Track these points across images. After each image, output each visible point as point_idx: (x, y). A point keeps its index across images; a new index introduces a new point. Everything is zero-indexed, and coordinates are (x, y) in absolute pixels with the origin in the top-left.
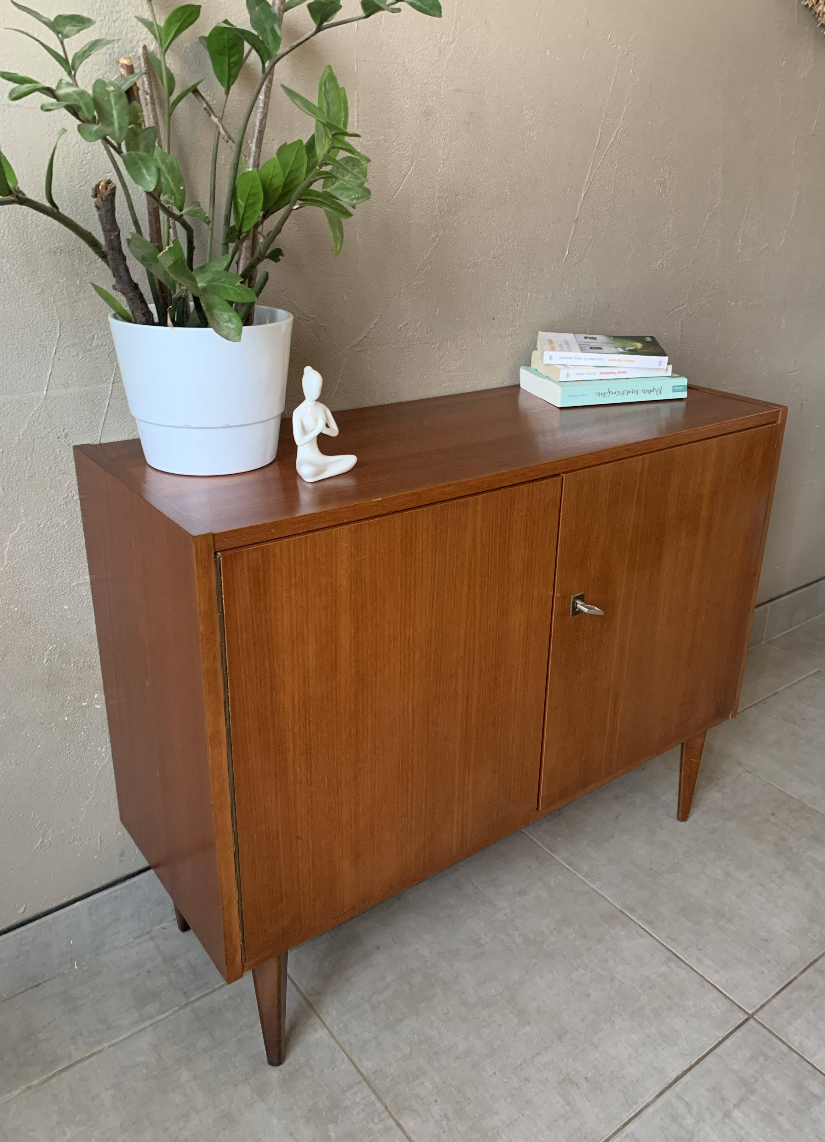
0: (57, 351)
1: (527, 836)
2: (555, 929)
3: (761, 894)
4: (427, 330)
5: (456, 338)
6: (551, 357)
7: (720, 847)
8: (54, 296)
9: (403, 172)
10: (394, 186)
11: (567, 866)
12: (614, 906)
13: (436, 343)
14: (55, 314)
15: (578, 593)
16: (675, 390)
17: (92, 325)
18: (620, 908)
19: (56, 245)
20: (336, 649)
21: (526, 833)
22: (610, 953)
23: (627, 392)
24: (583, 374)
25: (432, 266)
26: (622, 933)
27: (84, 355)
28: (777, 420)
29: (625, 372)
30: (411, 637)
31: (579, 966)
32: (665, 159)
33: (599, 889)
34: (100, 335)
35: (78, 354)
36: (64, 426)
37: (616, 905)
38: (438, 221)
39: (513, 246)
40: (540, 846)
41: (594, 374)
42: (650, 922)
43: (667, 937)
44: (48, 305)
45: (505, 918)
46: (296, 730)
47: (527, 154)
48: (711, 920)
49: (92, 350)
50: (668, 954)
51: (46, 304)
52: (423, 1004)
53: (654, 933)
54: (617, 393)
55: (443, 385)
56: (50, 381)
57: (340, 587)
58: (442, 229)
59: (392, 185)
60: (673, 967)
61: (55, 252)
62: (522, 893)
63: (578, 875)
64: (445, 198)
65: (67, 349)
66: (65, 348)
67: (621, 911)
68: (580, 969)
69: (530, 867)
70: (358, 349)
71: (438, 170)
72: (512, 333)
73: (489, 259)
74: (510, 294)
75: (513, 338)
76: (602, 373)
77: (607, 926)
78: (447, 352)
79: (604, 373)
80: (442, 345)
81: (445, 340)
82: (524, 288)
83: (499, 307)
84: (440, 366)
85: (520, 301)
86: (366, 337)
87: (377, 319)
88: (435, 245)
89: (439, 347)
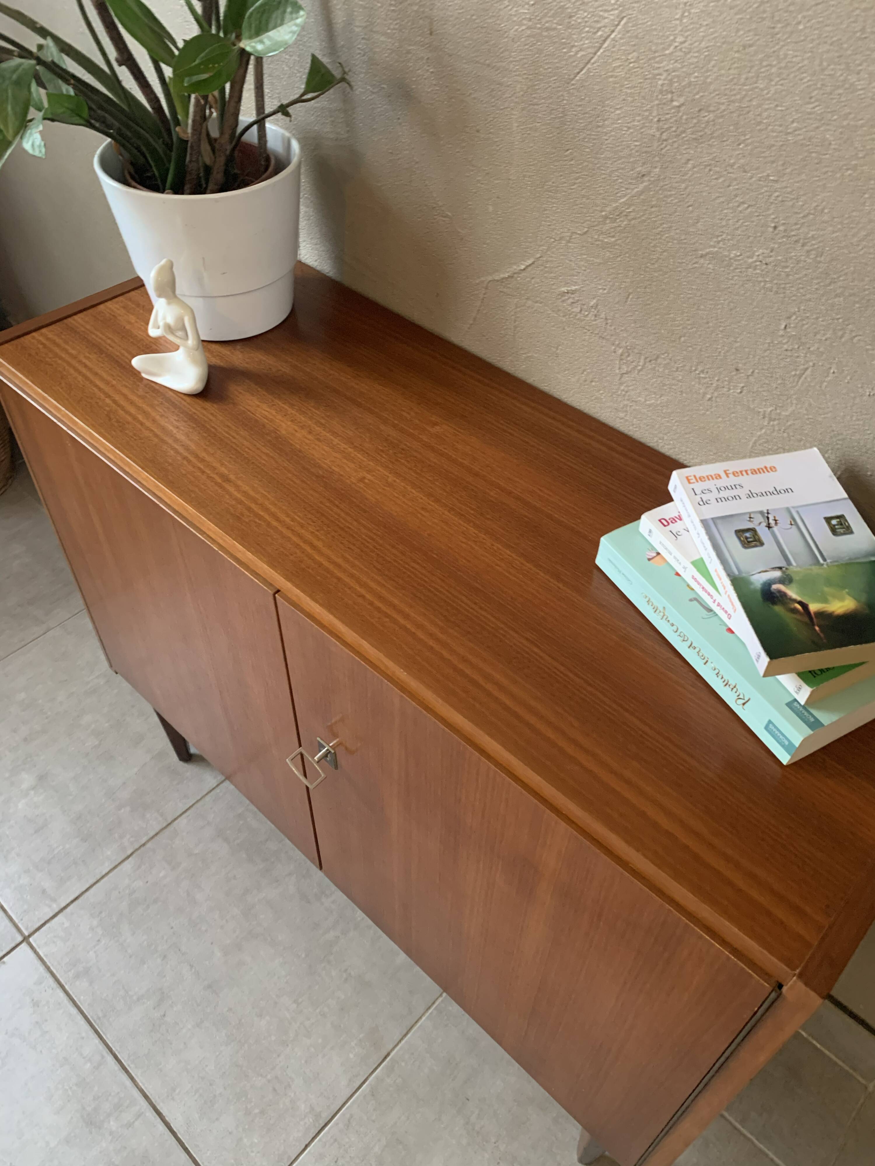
2: (350, 974)
4: (607, 319)
9: (600, 30)
10: (577, 53)
13: (618, 346)
16: (771, 730)
22: (320, 1041)
23: (689, 643)
26: (351, 1056)
31: (299, 1004)
33: (421, 1026)
42: (373, 1093)
43: (351, 1116)
50: (326, 1116)
52: (244, 856)
54: (675, 628)
60: (306, 1120)
68: (295, 1006)
70: (501, 288)
72: (773, 417)
73: (750, 260)
74: (785, 347)
75: (773, 426)
76: (695, 580)
77: (361, 1036)
78: (636, 372)
79: (699, 583)
80: (629, 356)
81: (636, 351)
82: (822, 353)
83: (754, 356)
84: (621, 384)
85: (808, 372)
86: (514, 276)
87: (531, 261)
88: (641, 187)
89: (622, 354)
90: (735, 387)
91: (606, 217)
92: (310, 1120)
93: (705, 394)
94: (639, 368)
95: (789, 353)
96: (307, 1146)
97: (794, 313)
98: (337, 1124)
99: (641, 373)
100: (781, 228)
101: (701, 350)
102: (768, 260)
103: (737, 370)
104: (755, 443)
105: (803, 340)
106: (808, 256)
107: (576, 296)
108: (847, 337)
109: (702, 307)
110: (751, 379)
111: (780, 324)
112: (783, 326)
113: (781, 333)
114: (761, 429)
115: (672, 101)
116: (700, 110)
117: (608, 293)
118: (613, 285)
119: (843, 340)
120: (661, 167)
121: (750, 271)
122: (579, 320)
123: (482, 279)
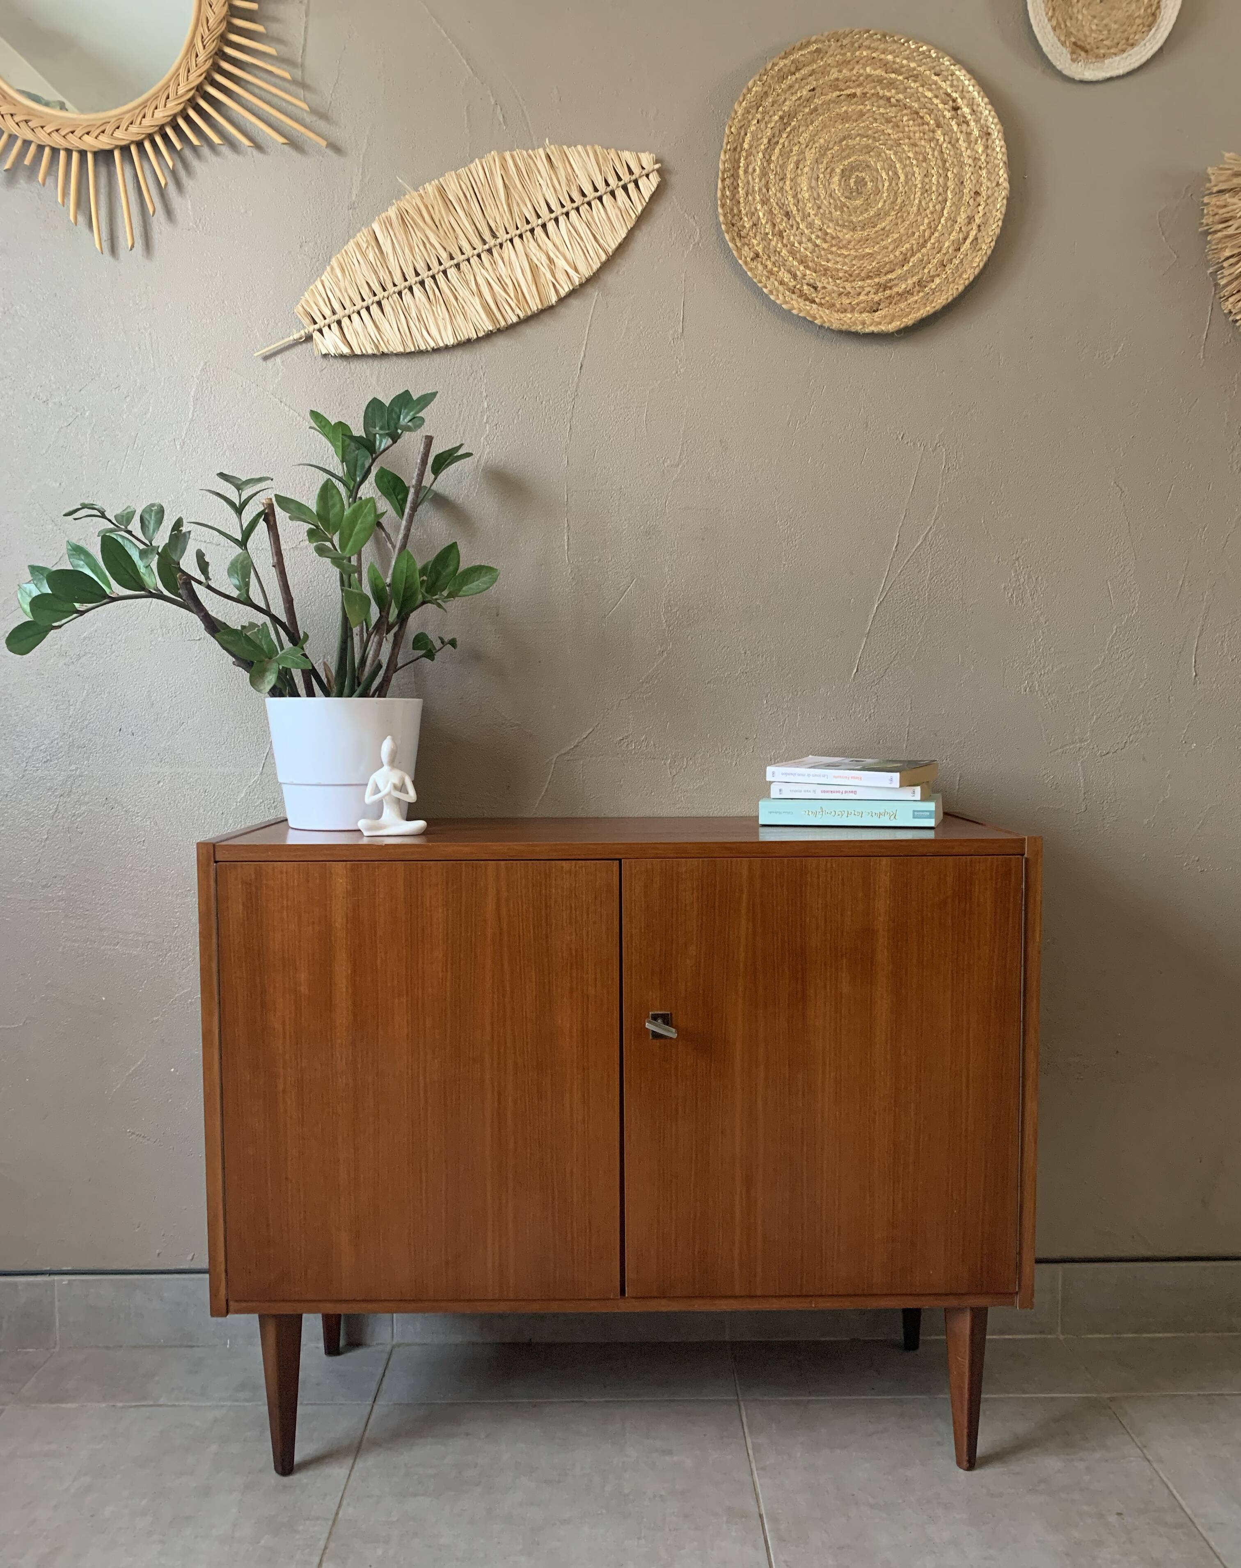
1: (739, 1408)
2: (661, 1496)
4: (654, 745)
5: (694, 756)
6: (773, 773)
9: (620, 589)
10: (610, 601)
11: (750, 1450)
13: (666, 759)
16: (916, 815)
21: (742, 1405)
23: (846, 813)
24: (800, 791)
25: (659, 679)
28: (1023, 852)
29: (855, 792)
31: (644, 1538)
32: (1017, 560)
33: (761, 1484)
37: (762, 1507)
38: (666, 634)
39: (771, 660)
40: (742, 1423)
41: (814, 791)
45: (620, 1465)
46: (287, 1056)
52: (452, 1493)
54: (833, 813)
55: (678, 806)
57: (335, 922)
58: (670, 642)
59: (607, 600)
62: (667, 1452)
63: (752, 1462)
64: (673, 613)
67: (761, 1515)
68: (642, 1540)
70: (568, 757)
71: (663, 586)
72: (776, 756)
73: (737, 675)
74: (772, 712)
76: (825, 792)
77: (724, 1520)
78: (682, 771)
79: (828, 792)
80: (675, 762)
81: (679, 757)
83: (756, 726)
84: (673, 784)
85: (787, 722)
86: (577, 746)
87: (591, 730)
88: (662, 659)
89: (670, 763)
90: (749, 749)
91: (643, 683)
93: (733, 764)
94: (684, 766)
95: (773, 715)
97: (770, 692)
99: (686, 770)
100: (748, 652)
101: (722, 737)
102: (746, 671)
103: (749, 739)
105: (780, 704)
107: (629, 739)
108: (799, 693)
109: (717, 711)
110: (757, 740)
112: (767, 702)
113: (767, 706)
115: (671, 609)
116: (688, 610)
117: (653, 728)
118: (656, 721)
120: (673, 644)
121: (738, 680)
122: (635, 753)
123: (551, 758)
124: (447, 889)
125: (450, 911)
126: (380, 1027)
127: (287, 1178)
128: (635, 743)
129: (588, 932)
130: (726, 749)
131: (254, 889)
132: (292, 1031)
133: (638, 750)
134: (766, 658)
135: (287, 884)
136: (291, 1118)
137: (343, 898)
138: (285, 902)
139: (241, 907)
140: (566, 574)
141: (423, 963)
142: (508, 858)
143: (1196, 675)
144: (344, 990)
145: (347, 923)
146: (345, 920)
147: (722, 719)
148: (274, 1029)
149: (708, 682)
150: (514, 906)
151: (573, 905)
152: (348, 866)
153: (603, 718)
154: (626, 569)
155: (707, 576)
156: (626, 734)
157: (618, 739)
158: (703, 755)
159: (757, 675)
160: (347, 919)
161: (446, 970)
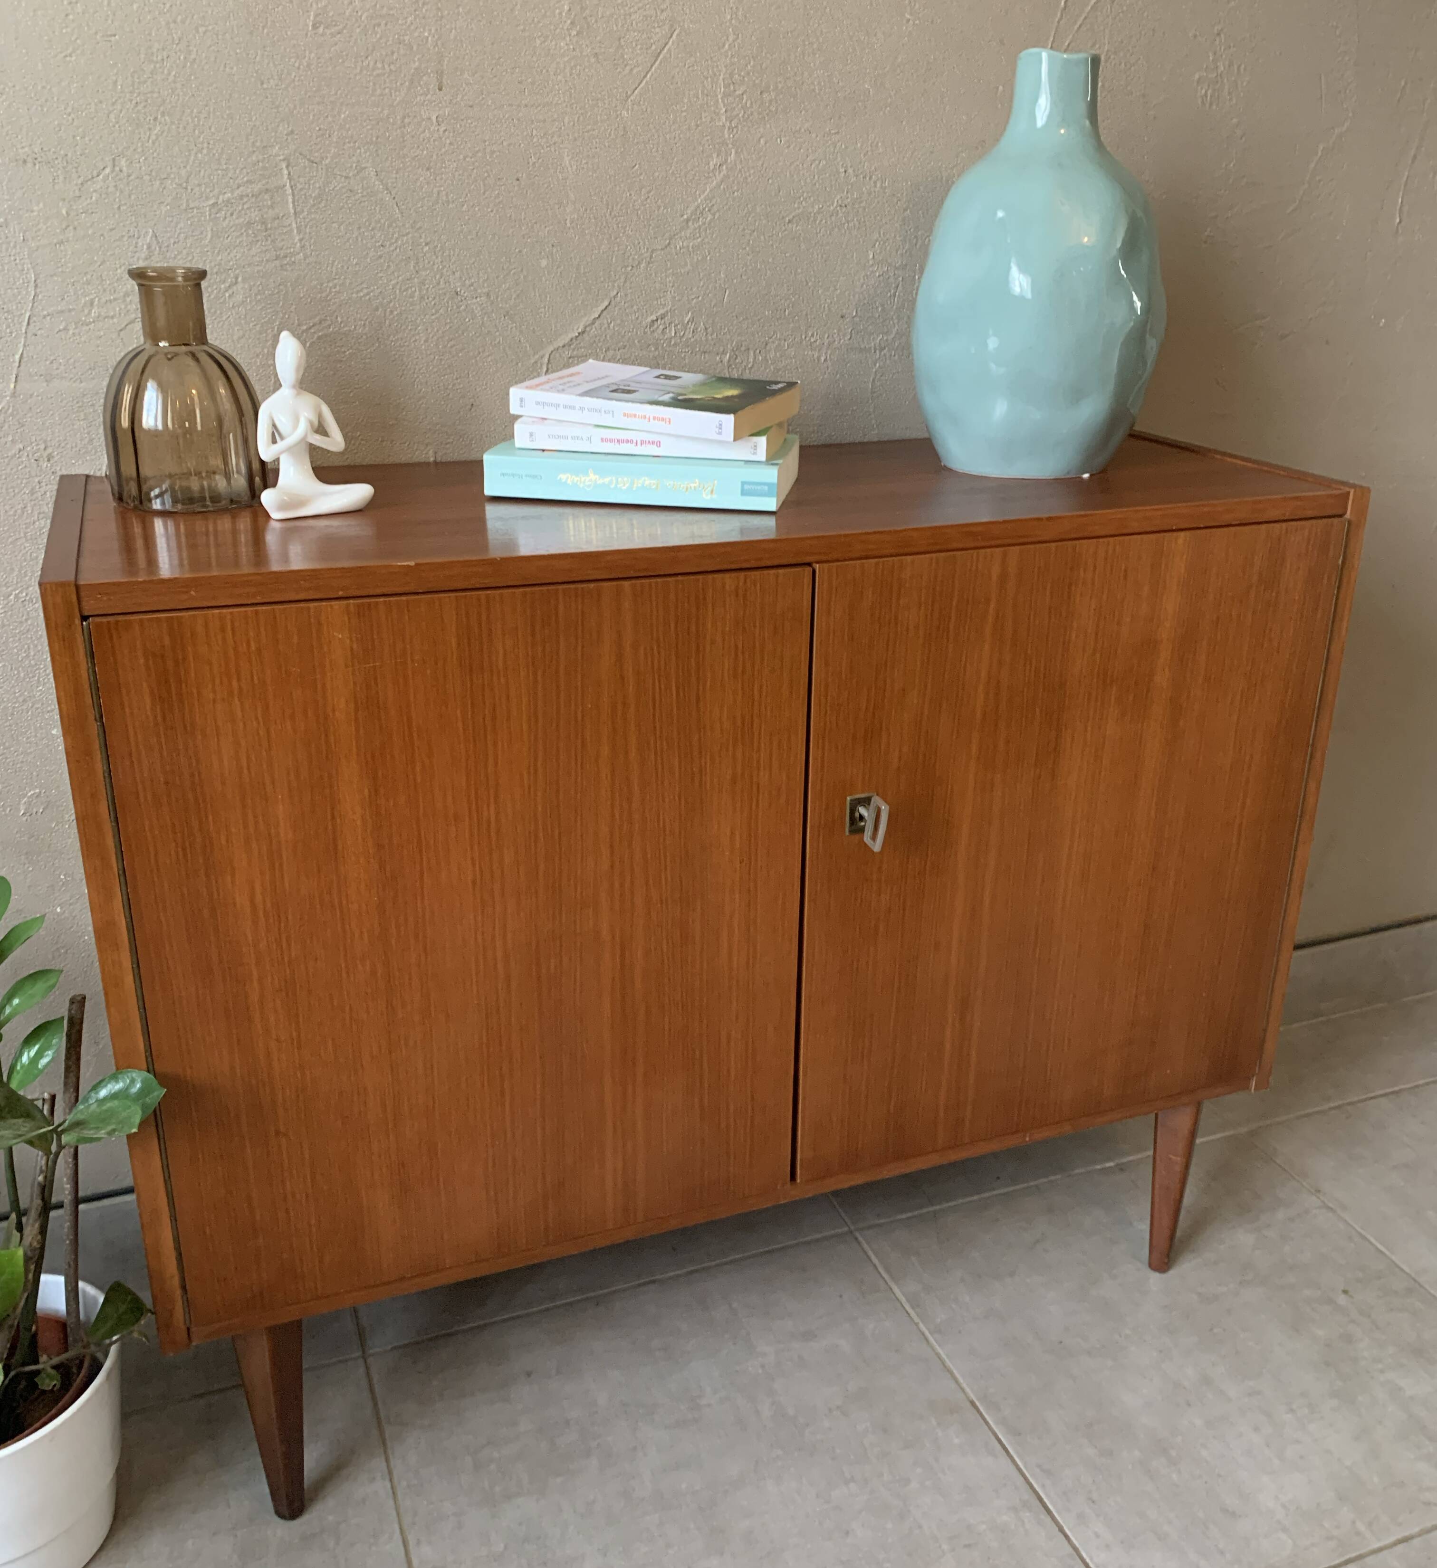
0: (31, 321)
1: (859, 1243)
2: (838, 1407)
3: (1256, 1429)
5: (765, 348)
7: (1211, 1330)
8: (25, 232)
9: (654, 47)
10: (635, 71)
11: (907, 1307)
12: (963, 1390)
13: (724, 353)
14: (27, 261)
15: (863, 792)
17: (88, 283)
18: (972, 1396)
19: (26, 149)
20: (333, 818)
21: (861, 1239)
22: (919, 1470)
25: (714, 215)
26: (956, 1441)
27: (77, 331)
28: (1345, 513)
30: (493, 819)
31: (852, 1479)
32: (1218, 34)
33: (947, 1356)
34: (104, 300)
35: (66, 329)
36: (45, 442)
37: (968, 1390)
38: (727, 136)
39: (881, 187)
40: (875, 1266)
42: (1016, 1433)
43: (1039, 1466)
44: (15, 247)
45: (760, 1371)
46: (263, 945)
47: (908, 20)
48: (1137, 1453)
49: (90, 323)
50: (1027, 1495)
51: (12, 244)
52: (558, 1480)
53: (1017, 1453)
56: (22, 368)
57: (334, 710)
58: (733, 151)
59: (631, 70)
60: (1026, 1520)
61: (25, 162)
62: (808, 1336)
63: (921, 1326)
64: (738, 96)
65: (48, 318)
66: (45, 317)
67: (973, 1403)
68: (852, 1485)
69: (841, 1296)
70: (571, 352)
71: (724, 45)
72: (883, 345)
73: (832, 208)
74: (877, 274)
75: (885, 355)
77: (934, 1422)
78: (747, 371)
80: (736, 358)
81: (743, 349)
82: (906, 265)
83: (854, 296)
85: (900, 289)
86: (583, 332)
87: (606, 303)
88: (719, 177)
89: (729, 361)
90: (844, 335)
91: (687, 221)
92: (1026, 1515)
93: (819, 358)
94: (750, 366)
95: (881, 278)
96: (1061, 1530)
97: (877, 241)
98: (1043, 1486)
99: (753, 370)
100: (850, 171)
101: (807, 315)
102: (846, 202)
103: (842, 317)
104: (874, 380)
105: (889, 261)
106: (875, 186)
107: (667, 319)
109: (799, 271)
110: (855, 319)
111: (869, 256)
112: (871, 256)
113: (871, 262)
114: (875, 365)
115: (735, 91)
116: (761, 93)
117: (703, 299)
118: (708, 287)
119: (918, 246)
120: (736, 152)
121: (833, 218)
122: (675, 344)
123: (540, 353)
124: (533, 634)
125: (540, 673)
126: (425, 874)
127: (278, 1133)
128: (676, 326)
129: (761, 687)
130: (813, 335)
131: (170, 664)
132: (269, 905)
133: (681, 337)
134: (875, 183)
135: (235, 649)
136: (278, 1040)
137: (347, 666)
138: (235, 684)
139: (148, 700)
140: (560, 14)
141: (496, 764)
142: (632, 574)
143: (1400, 222)
144: (359, 823)
145: (357, 710)
146: (352, 706)
147: (807, 283)
148: (235, 904)
149: (789, 222)
150: (646, 654)
151: (740, 646)
152: (352, 609)
153: (625, 282)
154: (662, 11)
155: (791, 32)
156: (662, 311)
157: (649, 319)
158: (779, 344)
159: (861, 210)
160: (356, 703)
161: (536, 771)
